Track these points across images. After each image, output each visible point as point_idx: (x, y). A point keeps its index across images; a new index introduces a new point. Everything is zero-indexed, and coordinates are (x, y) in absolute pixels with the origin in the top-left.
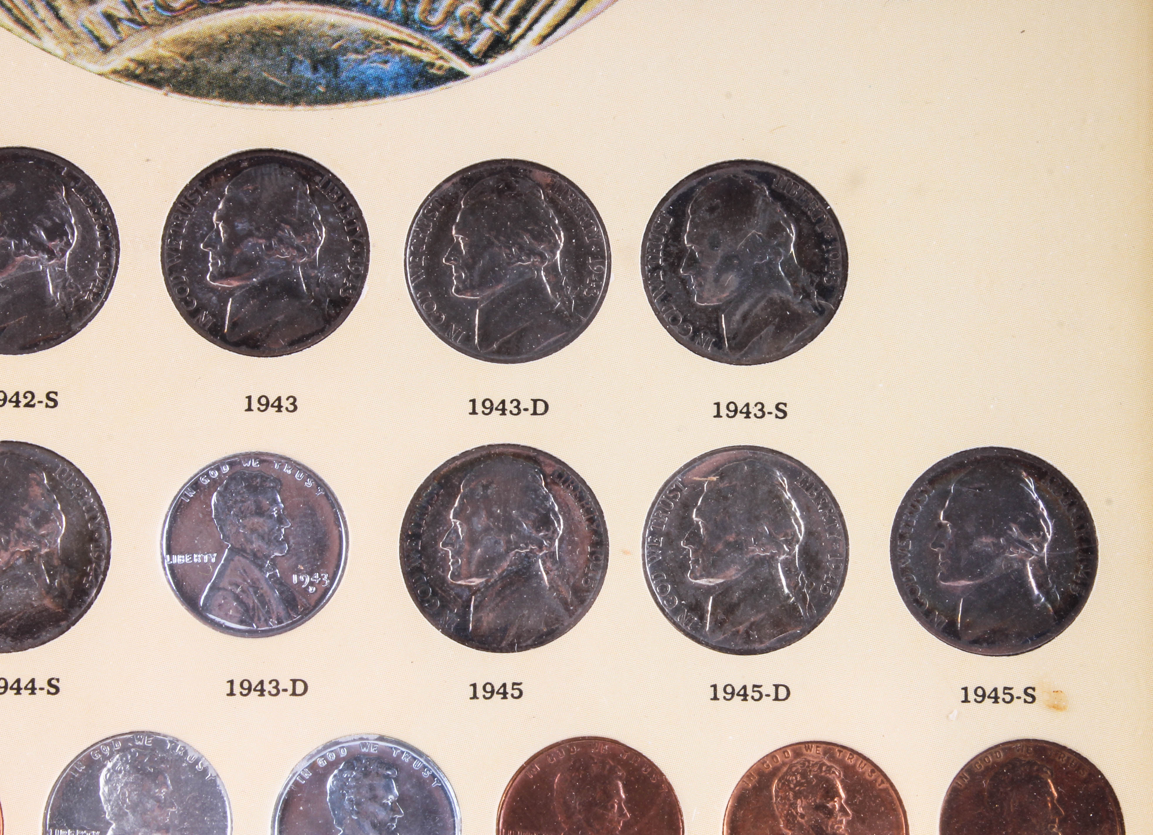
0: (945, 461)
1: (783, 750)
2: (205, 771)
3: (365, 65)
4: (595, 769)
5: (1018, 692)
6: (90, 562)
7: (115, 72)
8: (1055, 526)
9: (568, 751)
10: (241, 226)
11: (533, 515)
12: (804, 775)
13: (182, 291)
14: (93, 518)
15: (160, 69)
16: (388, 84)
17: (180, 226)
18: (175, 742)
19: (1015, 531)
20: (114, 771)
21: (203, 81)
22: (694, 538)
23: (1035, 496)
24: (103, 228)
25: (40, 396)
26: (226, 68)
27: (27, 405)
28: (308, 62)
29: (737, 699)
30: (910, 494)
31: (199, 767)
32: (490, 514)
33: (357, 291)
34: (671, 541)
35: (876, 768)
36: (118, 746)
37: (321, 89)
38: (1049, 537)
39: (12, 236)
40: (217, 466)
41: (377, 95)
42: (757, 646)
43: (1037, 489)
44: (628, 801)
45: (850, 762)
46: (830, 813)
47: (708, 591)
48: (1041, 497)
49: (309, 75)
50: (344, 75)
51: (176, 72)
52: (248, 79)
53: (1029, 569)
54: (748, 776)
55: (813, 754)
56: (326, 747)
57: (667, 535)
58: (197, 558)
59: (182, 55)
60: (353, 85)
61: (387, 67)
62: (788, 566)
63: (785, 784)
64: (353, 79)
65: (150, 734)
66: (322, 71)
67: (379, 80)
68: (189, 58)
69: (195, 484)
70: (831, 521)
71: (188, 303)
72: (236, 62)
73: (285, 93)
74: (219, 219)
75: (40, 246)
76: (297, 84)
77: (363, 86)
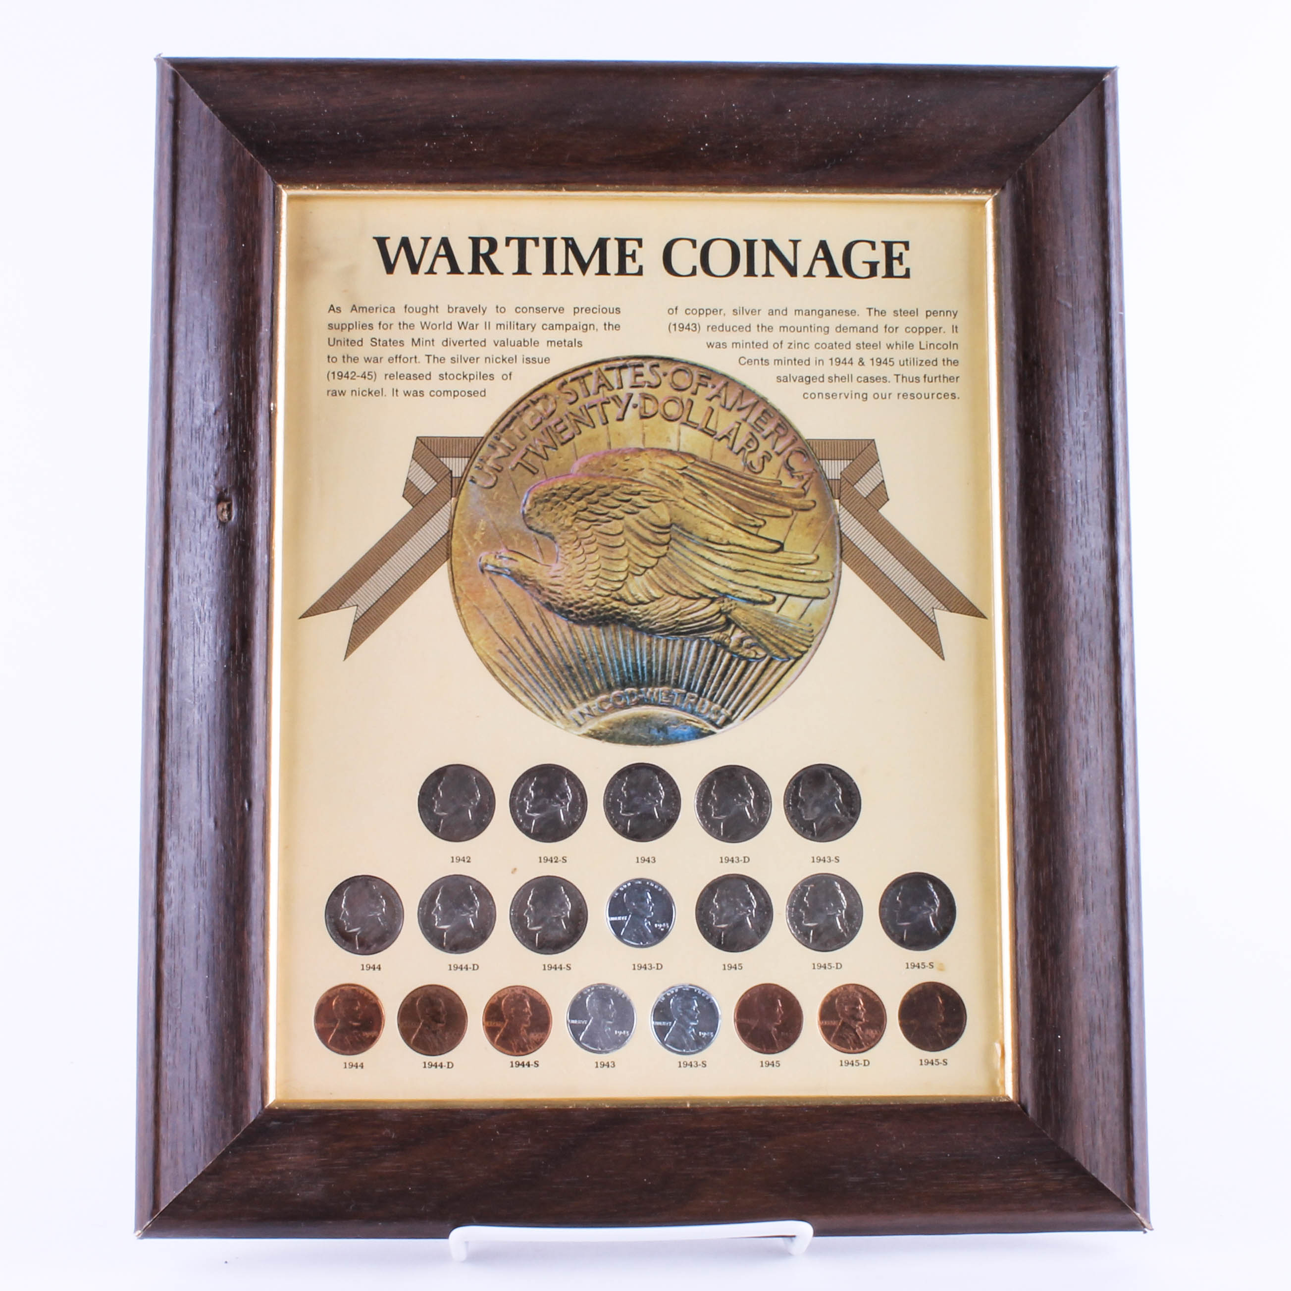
0: (899, 877)
1: (839, 987)
2: (626, 998)
3: (677, 730)
4: (770, 996)
5: (927, 964)
6: (580, 921)
7: (584, 734)
8: (940, 902)
9: (760, 989)
10: (633, 792)
11: (745, 901)
12: (848, 996)
13: (611, 818)
14: (581, 904)
15: (601, 733)
16: (686, 737)
17: (610, 793)
18: (614, 988)
19: (925, 904)
20: (591, 999)
21: (617, 737)
22: (805, 908)
23: (932, 890)
24: (581, 794)
25: (560, 858)
26: (625, 732)
27: (556, 862)
28: (656, 729)
29: (822, 969)
30: (886, 890)
31: (623, 996)
32: (728, 901)
33: (677, 816)
34: (796, 910)
35: (875, 994)
36: (593, 989)
37: (661, 739)
38: (938, 906)
39: (547, 798)
40: (626, 883)
41: (682, 741)
42: (830, 949)
43: (934, 888)
44: (782, 1007)
45: (865, 991)
46: (858, 1010)
47: (811, 928)
48: (935, 890)
49: (656, 734)
50: (670, 734)
51: (607, 734)
52: (634, 736)
53: (931, 918)
54: (827, 997)
55: (851, 989)
56: (670, 989)
57: (794, 907)
58: (619, 918)
59: (608, 727)
60: (673, 738)
61: (686, 730)
62: (841, 918)
63: (840, 1001)
64: (673, 735)
65: (604, 984)
66: (661, 732)
67: (683, 735)
68: (611, 728)
69: (618, 891)
70: (856, 901)
71: (614, 822)
72: (629, 729)
73: (647, 741)
74: (624, 790)
75: (558, 802)
76: (652, 738)
77: (677, 738)
